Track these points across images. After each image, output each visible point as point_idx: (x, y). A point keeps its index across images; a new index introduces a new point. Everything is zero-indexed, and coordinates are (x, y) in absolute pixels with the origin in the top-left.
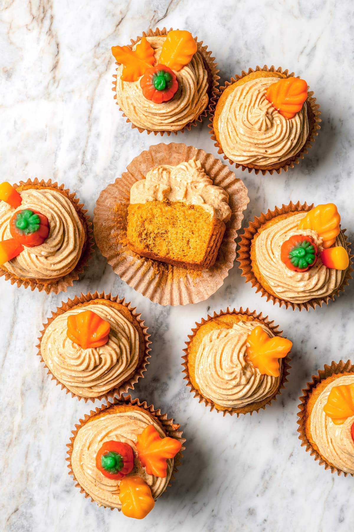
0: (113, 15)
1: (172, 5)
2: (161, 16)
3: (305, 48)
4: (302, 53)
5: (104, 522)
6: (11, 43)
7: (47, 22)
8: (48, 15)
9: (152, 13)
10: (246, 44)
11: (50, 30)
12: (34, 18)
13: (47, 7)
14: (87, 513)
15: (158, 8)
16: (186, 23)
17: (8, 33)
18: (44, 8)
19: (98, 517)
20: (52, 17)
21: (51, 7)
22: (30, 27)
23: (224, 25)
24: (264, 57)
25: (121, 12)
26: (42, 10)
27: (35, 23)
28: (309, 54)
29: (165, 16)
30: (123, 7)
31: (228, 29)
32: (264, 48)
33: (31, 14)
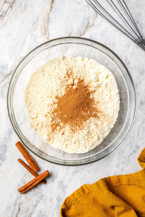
0: (68, 33)
1: (86, 30)
2: (82, 33)
3: (127, 44)
4: (126, 45)
5: (64, 191)
6: (36, 41)
7: (47, 35)
8: (47, 33)
9: (80, 33)
10: (109, 43)
11: (48, 37)
12: (43, 34)
13: (47, 30)
14: (59, 188)
15: (82, 31)
16: (90, 36)
17: (35, 38)
18: (46, 31)
19: (62, 189)
20: (48, 34)
21: (48, 30)
22: (41, 36)
23: (102, 37)
24: (114, 47)
25: (70, 32)
26: (45, 31)
27: (43, 35)
28: (128, 46)
29: (84, 34)
30: (71, 31)
31: (103, 38)
32: (114, 44)
33: (42, 32)
